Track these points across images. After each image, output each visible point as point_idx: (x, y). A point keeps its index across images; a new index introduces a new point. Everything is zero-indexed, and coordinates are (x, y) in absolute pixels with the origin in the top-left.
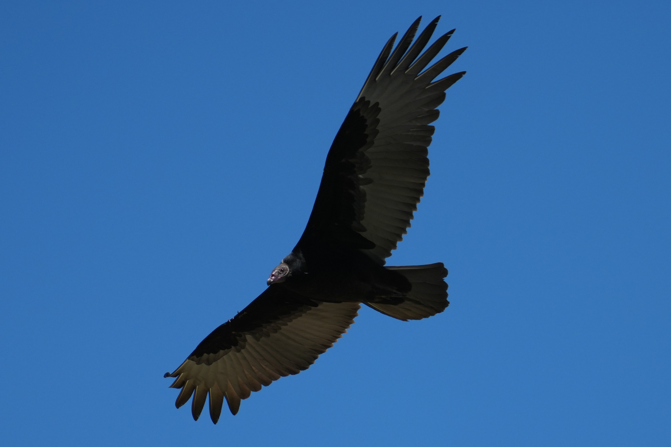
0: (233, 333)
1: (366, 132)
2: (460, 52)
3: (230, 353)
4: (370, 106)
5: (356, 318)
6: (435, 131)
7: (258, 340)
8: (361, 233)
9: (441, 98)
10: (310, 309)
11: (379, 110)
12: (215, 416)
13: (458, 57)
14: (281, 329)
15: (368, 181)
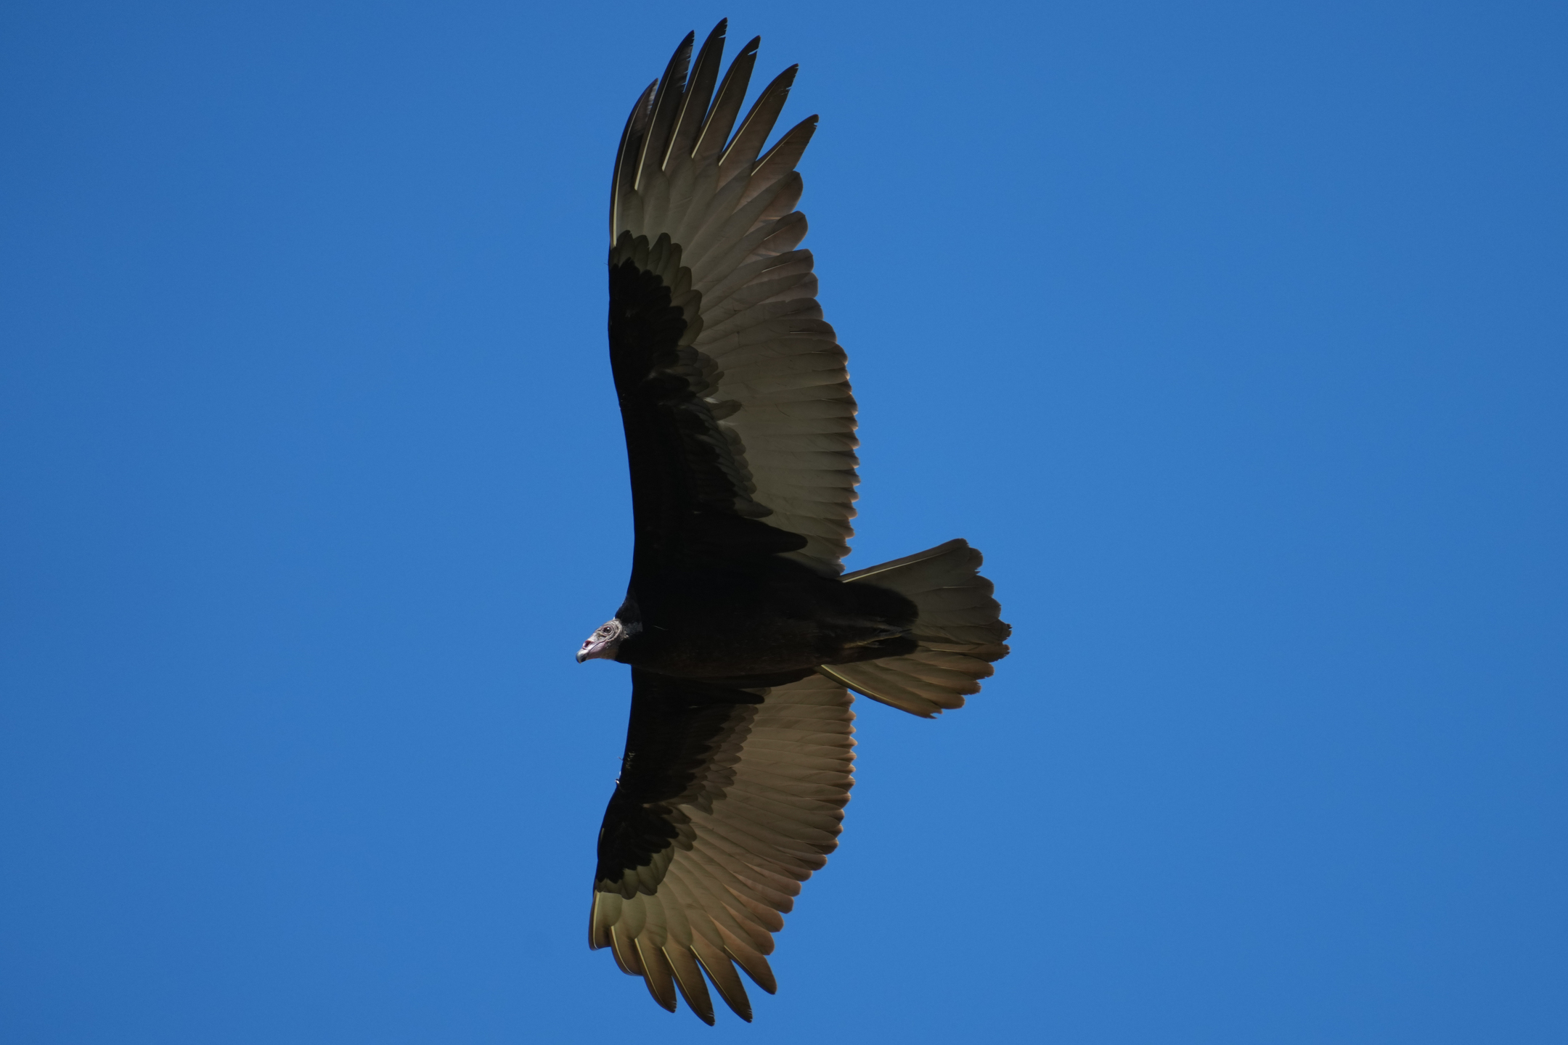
0: (646, 806)
1: (674, 304)
2: (788, 76)
3: (676, 857)
4: (651, 246)
5: (852, 705)
6: (815, 258)
7: (708, 810)
8: (765, 520)
9: (793, 185)
10: (756, 711)
11: (677, 249)
12: (742, 1008)
13: (788, 91)
14: (736, 773)
15: (732, 407)
